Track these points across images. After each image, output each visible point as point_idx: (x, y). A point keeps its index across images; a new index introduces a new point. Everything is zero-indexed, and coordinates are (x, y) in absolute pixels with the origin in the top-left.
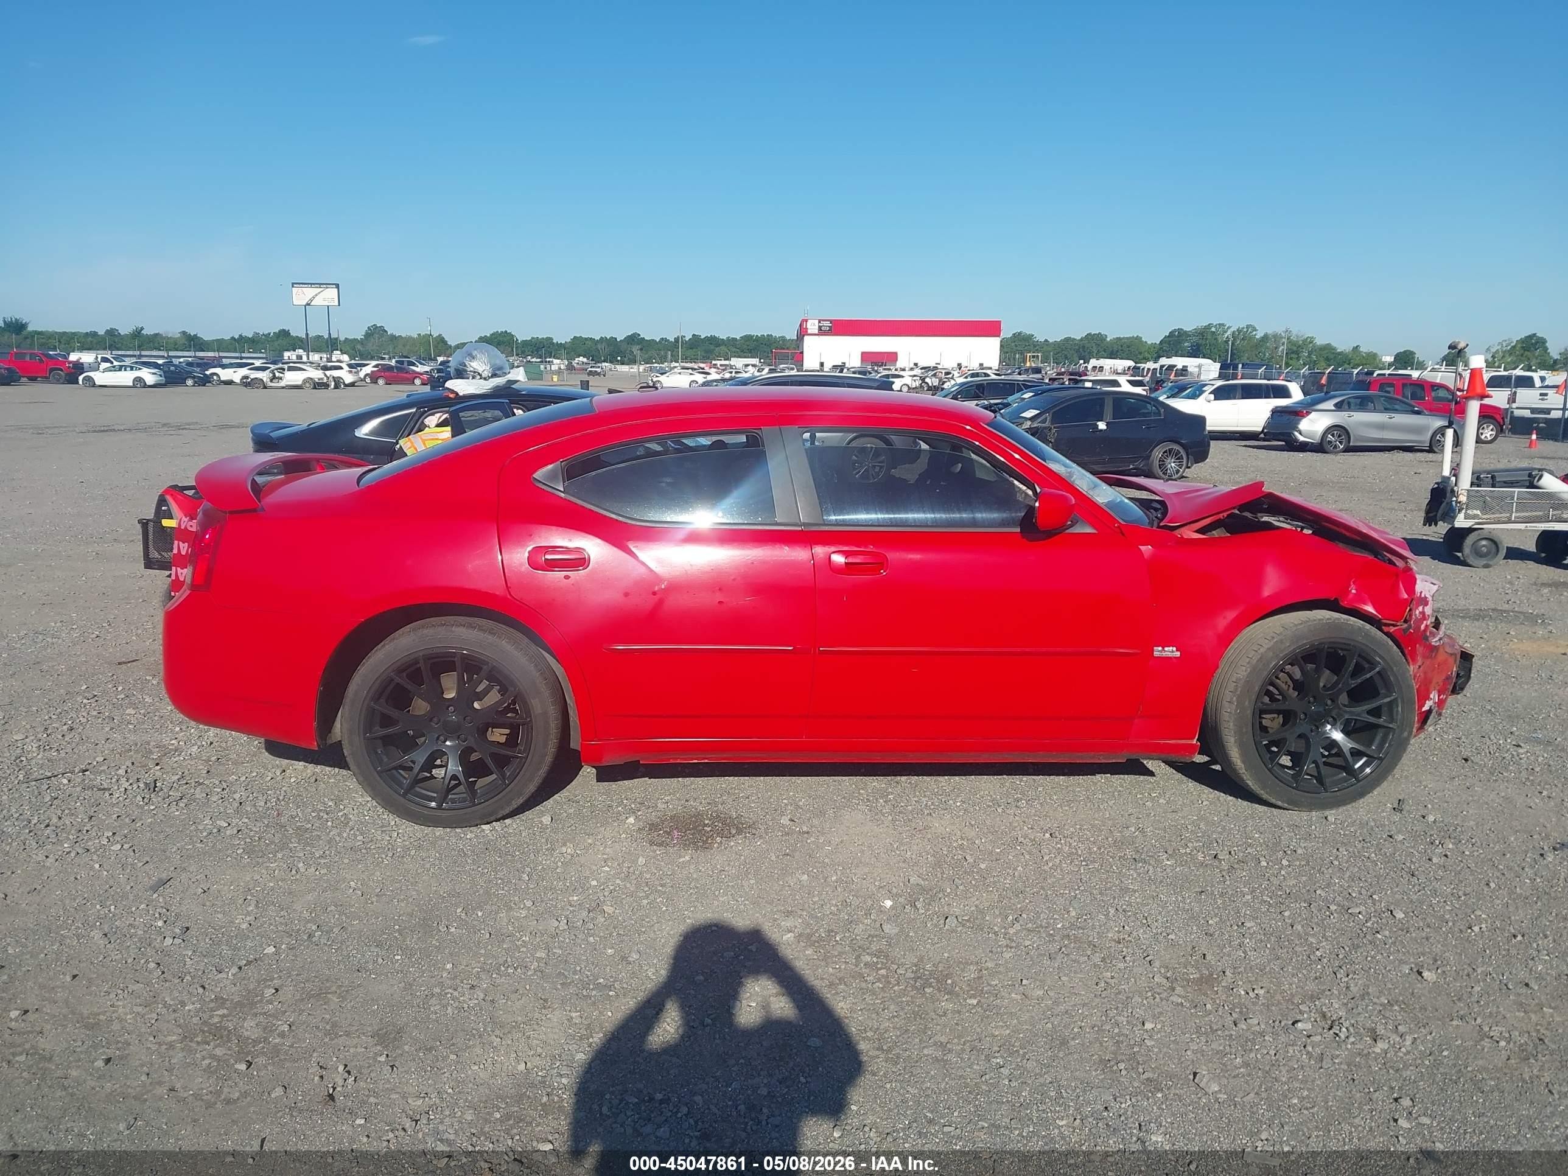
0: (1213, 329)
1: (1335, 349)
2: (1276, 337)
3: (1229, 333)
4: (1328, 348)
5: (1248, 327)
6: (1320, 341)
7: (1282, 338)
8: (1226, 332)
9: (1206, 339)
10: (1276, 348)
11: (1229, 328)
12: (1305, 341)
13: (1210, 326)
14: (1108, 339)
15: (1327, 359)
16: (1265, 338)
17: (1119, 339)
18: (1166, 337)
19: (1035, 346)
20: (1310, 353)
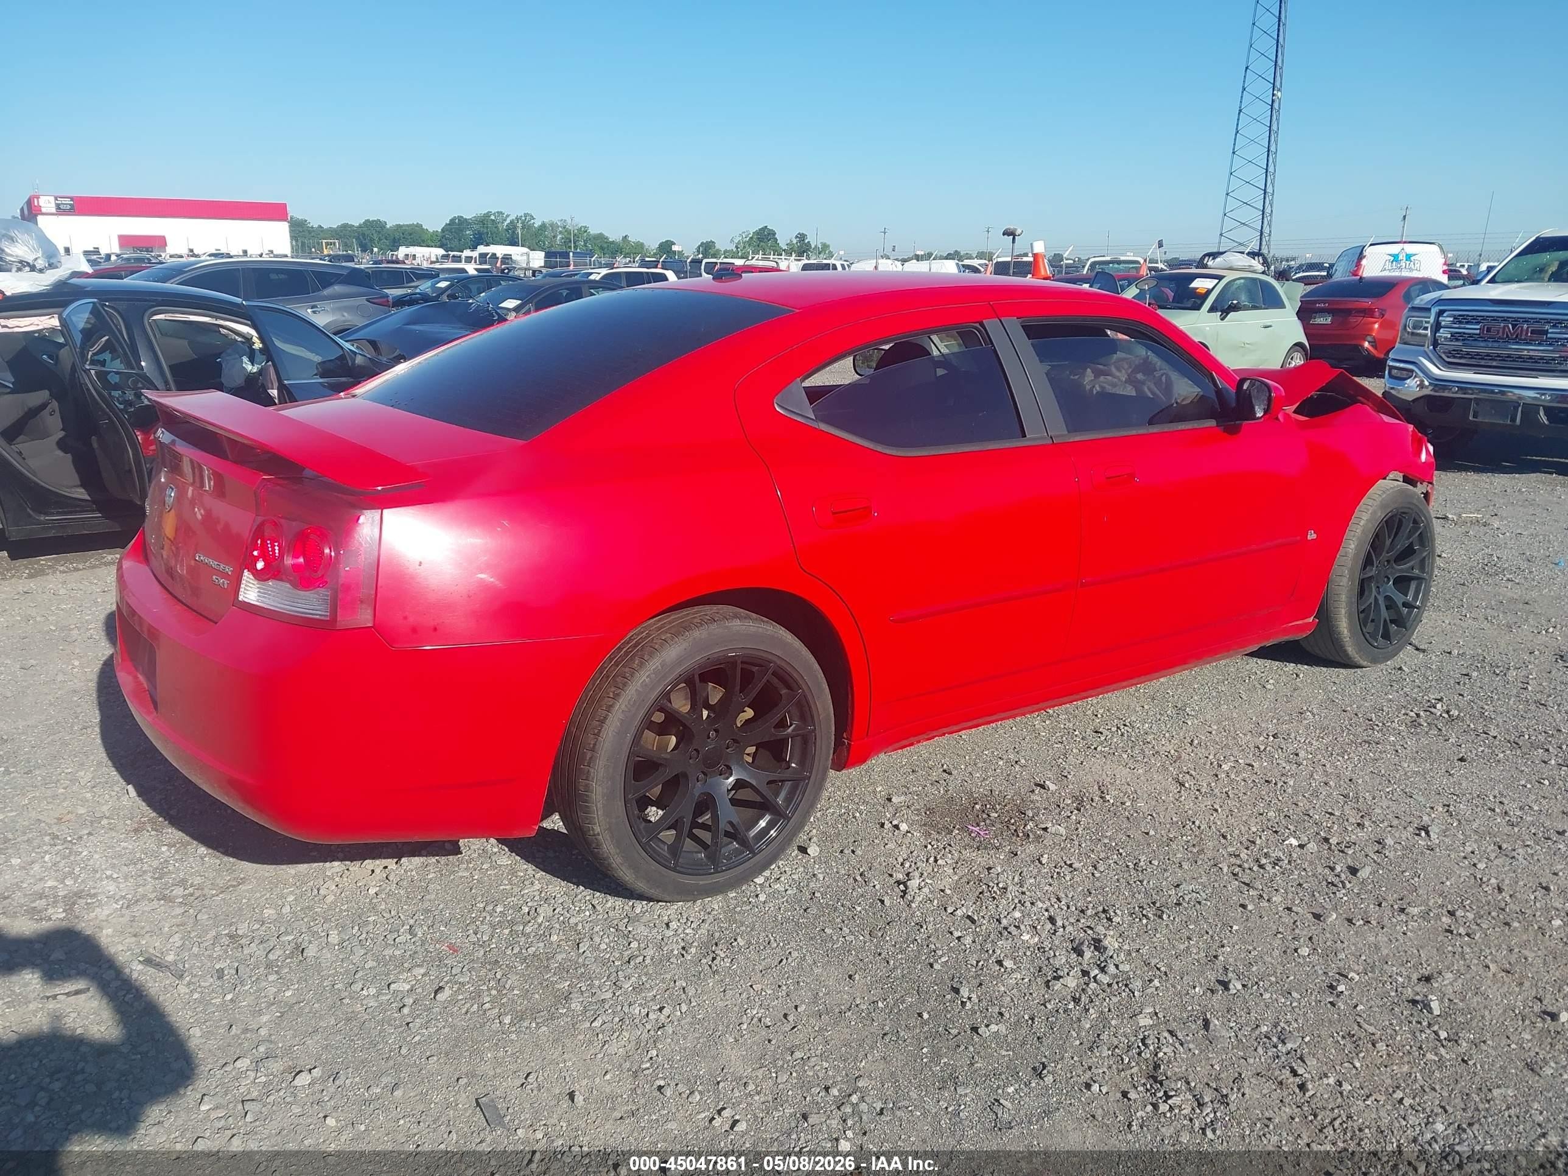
0: (493, 217)
1: (607, 238)
2: (553, 226)
3: (508, 221)
4: (600, 237)
5: (526, 215)
6: (593, 231)
7: (558, 227)
8: (505, 220)
9: (487, 228)
10: (554, 237)
11: (508, 216)
12: (579, 230)
13: (488, 215)
14: (388, 226)
15: (602, 248)
16: (543, 227)
17: (399, 226)
18: (447, 224)
19: (310, 232)
20: (585, 242)
